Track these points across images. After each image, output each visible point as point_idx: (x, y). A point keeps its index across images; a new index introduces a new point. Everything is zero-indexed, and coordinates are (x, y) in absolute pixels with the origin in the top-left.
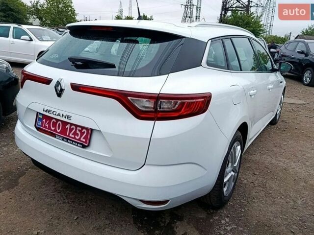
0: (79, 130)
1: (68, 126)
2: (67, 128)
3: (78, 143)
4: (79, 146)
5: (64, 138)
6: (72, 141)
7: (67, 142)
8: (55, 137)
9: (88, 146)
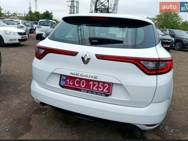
0: (101, 85)
1: (92, 83)
2: (91, 84)
3: (101, 93)
4: (103, 96)
5: (88, 91)
6: (97, 92)
7: (92, 93)
8: (81, 91)
9: (111, 95)
